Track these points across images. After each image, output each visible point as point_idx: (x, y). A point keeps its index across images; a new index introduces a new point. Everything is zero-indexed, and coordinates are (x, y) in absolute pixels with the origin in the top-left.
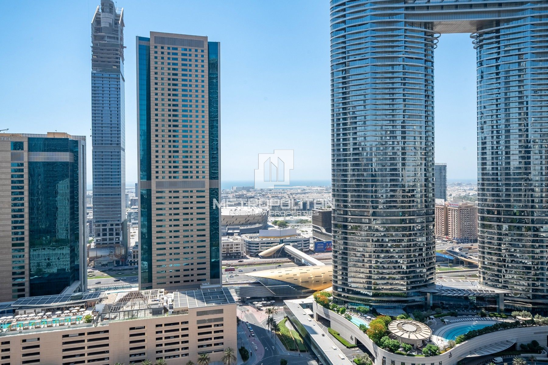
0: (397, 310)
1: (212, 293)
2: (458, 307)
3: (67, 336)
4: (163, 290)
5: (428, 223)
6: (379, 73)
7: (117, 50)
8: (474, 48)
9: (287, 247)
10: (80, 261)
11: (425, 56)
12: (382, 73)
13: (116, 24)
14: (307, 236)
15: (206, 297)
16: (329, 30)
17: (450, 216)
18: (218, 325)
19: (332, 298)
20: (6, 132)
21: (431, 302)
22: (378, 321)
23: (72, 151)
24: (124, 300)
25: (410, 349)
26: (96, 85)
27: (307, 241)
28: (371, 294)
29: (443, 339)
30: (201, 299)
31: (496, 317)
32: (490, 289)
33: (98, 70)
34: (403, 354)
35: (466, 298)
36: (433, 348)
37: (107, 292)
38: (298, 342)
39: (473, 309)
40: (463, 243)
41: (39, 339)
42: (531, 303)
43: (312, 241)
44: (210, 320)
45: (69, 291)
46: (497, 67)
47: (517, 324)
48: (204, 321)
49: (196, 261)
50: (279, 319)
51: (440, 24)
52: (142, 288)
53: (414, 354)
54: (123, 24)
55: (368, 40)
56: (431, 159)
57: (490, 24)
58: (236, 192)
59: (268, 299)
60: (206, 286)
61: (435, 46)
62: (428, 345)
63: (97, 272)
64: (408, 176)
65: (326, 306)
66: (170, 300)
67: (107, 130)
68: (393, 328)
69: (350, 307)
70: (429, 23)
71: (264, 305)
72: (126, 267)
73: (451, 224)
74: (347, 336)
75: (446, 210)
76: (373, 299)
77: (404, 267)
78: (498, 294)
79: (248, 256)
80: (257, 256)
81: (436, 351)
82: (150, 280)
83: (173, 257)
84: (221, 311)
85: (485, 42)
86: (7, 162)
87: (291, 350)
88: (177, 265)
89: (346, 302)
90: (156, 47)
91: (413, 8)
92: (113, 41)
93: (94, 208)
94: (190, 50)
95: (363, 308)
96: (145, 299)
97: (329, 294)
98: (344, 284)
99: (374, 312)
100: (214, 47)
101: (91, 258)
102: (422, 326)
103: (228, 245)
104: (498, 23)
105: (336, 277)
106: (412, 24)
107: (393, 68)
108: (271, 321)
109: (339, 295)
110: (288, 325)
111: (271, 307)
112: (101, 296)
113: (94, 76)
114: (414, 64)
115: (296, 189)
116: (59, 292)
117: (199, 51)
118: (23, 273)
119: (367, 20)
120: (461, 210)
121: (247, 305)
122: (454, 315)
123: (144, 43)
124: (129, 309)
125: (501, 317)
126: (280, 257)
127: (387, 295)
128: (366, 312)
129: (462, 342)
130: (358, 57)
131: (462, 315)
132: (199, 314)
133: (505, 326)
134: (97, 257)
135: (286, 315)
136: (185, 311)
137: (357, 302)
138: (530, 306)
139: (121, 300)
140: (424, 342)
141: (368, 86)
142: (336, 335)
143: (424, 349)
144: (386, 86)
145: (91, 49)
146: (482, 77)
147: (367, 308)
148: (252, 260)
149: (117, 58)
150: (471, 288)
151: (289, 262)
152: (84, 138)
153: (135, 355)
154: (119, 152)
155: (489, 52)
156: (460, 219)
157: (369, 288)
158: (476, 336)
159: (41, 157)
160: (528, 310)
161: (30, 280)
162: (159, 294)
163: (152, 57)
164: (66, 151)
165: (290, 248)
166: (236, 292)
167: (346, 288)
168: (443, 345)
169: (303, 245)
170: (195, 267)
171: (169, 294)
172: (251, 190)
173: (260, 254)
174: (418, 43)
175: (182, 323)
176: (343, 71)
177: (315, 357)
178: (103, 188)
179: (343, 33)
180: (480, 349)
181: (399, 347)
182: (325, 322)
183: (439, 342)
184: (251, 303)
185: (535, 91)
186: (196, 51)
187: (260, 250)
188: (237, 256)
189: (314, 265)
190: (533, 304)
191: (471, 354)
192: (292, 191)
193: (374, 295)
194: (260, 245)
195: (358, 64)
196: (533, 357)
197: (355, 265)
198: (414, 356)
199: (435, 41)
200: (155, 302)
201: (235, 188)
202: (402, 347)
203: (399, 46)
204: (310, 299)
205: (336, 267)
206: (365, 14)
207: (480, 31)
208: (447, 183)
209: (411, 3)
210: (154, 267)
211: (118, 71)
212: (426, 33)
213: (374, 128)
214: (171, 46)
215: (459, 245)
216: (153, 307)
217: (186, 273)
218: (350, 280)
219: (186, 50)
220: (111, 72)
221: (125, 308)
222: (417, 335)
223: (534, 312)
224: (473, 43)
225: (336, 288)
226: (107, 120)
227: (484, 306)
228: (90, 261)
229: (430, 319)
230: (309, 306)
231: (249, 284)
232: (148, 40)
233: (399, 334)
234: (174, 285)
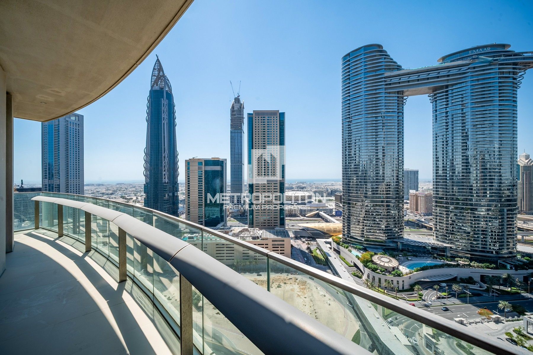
0: (379, 250)
1: (280, 232)
2: (419, 252)
3: (218, 245)
4: (258, 229)
5: (399, 203)
6: (370, 121)
7: (241, 120)
8: (431, 102)
9: (320, 212)
10: (224, 214)
11: (398, 110)
12: (371, 121)
13: (241, 108)
14: (331, 208)
15: (277, 233)
16: (341, 101)
17: (420, 200)
18: (282, 247)
19: (342, 240)
20: (196, 158)
21: (401, 247)
22: (367, 255)
23: (221, 166)
24: (241, 232)
25: (384, 271)
26: (232, 136)
27: (331, 210)
28: (363, 240)
29: (406, 268)
30: (274, 234)
31: (444, 260)
32: (440, 243)
33: (233, 129)
34: (380, 274)
35: (425, 247)
36: (399, 272)
37: (234, 228)
38: (322, 260)
39: (428, 254)
40: (428, 216)
41: (207, 245)
42: (469, 254)
43: (334, 210)
44: (278, 245)
45: (219, 226)
46: (447, 113)
47: (458, 265)
48: (275, 245)
49: (273, 216)
50: (313, 248)
51: (408, 91)
52: (249, 227)
53: (386, 274)
54: (243, 108)
55: (362, 104)
56: (401, 167)
57: (442, 87)
58: (297, 184)
59: (309, 237)
60: (278, 228)
61: (404, 104)
62: (396, 270)
63: (232, 219)
64: (387, 177)
65: (338, 244)
66: (260, 233)
67: (236, 156)
68: (375, 259)
69: (351, 245)
70: (400, 91)
71: (306, 240)
72: (244, 218)
73: (420, 204)
74: (349, 260)
75: (417, 197)
76: (365, 242)
77: (383, 227)
78: (446, 247)
79: (300, 216)
80: (305, 216)
81: (400, 274)
82: (253, 224)
83: (263, 214)
84: (283, 241)
85: (438, 98)
86: (196, 170)
87: (318, 264)
88: (265, 218)
89: (349, 243)
90: (256, 117)
91: (390, 84)
92: (239, 116)
93: (231, 191)
94: (271, 117)
95: (358, 247)
96: (250, 232)
97: (340, 238)
98: (348, 233)
99: (365, 249)
100: (282, 115)
101: (230, 212)
102: (393, 260)
103: (290, 210)
104: (447, 86)
105: (344, 229)
106: (389, 93)
107: (376, 118)
108: (308, 248)
109: (346, 239)
110: (318, 251)
111: (309, 242)
112: (231, 229)
113: (231, 132)
114: (391, 115)
115: (329, 183)
116: (215, 226)
117: (275, 117)
118: (202, 217)
119: (363, 93)
120: (426, 196)
121: (298, 239)
122: (416, 256)
123: (250, 116)
124: (243, 236)
125: (447, 260)
126: (317, 217)
127: (373, 241)
128: (360, 249)
129: (418, 271)
130: (357, 114)
131: (420, 256)
132: (273, 241)
133: (449, 266)
134: (232, 212)
135: (317, 246)
136: (267, 239)
137: (356, 243)
138: (469, 256)
139: (239, 232)
140: (394, 268)
141: (362, 129)
142: (343, 259)
143: (393, 272)
144: (373, 128)
145: (230, 120)
146: (436, 119)
147: (361, 247)
148: (302, 218)
149: (241, 123)
150: (428, 242)
151: (321, 220)
152: (226, 160)
153: (245, 256)
154: (242, 166)
155: (441, 104)
156: (426, 202)
157: (362, 237)
158: (428, 269)
159: (210, 168)
160: (467, 258)
161: (205, 220)
162: (256, 230)
163: (254, 122)
164: (218, 165)
165: (322, 213)
166: (293, 233)
167: (349, 235)
168: (405, 272)
169: (329, 212)
170: (273, 219)
171: (260, 231)
172: (304, 183)
173: (306, 215)
174: (393, 103)
175: (265, 244)
176: (348, 122)
177: (330, 269)
178: (235, 182)
179: (348, 102)
180: (431, 277)
181: (377, 269)
182: (338, 252)
183: (403, 269)
184: (300, 239)
185: (474, 126)
186: (274, 117)
187: (306, 213)
188: (295, 216)
189: (334, 222)
190: (471, 254)
191: (424, 278)
192: (326, 184)
193: (365, 241)
194: (306, 211)
195: (357, 117)
196: (467, 286)
197: (354, 223)
198: (386, 275)
199: (405, 101)
200: (254, 234)
201: (296, 182)
202: (380, 270)
203: (381, 106)
204: (330, 240)
205: (344, 224)
206: (361, 91)
207: (434, 93)
208: (419, 181)
209: (389, 82)
210: (254, 218)
211: (241, 129)
212: (398, 97)
213: (366, 151)
214: (262, 116)
215: (425, 217)
216: (252, 236)
217: (269, 222)
218: (351, 231)
219: (269, 117)
220: (239, 129)
221: (241, 235)
222: (389, 264)
223: (471, 260)
224: (430, 100)
225: (344, 235)
226: (237, 151)
227: (436, 252)
228: (230, 214)
229: (399, 256)
230: (330, 243)
231: (300, 229)
232: (252, 114)
233: (378, 262)
234: (263, 227)
